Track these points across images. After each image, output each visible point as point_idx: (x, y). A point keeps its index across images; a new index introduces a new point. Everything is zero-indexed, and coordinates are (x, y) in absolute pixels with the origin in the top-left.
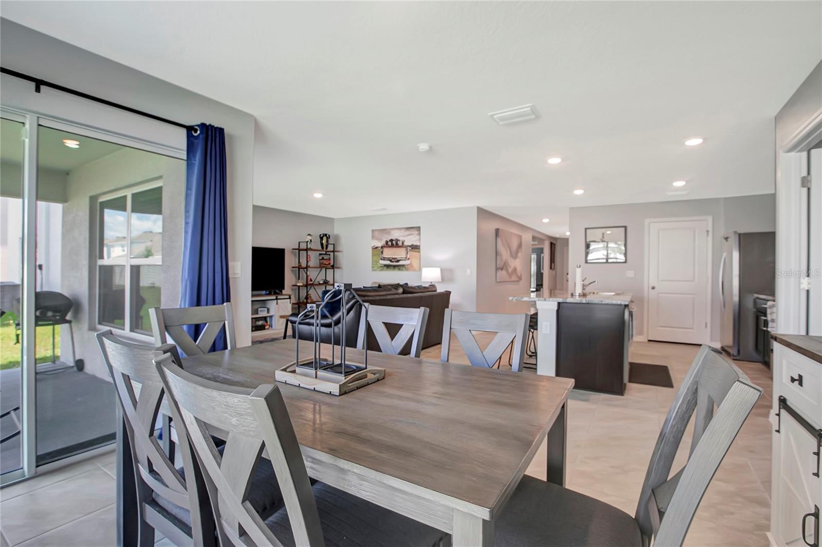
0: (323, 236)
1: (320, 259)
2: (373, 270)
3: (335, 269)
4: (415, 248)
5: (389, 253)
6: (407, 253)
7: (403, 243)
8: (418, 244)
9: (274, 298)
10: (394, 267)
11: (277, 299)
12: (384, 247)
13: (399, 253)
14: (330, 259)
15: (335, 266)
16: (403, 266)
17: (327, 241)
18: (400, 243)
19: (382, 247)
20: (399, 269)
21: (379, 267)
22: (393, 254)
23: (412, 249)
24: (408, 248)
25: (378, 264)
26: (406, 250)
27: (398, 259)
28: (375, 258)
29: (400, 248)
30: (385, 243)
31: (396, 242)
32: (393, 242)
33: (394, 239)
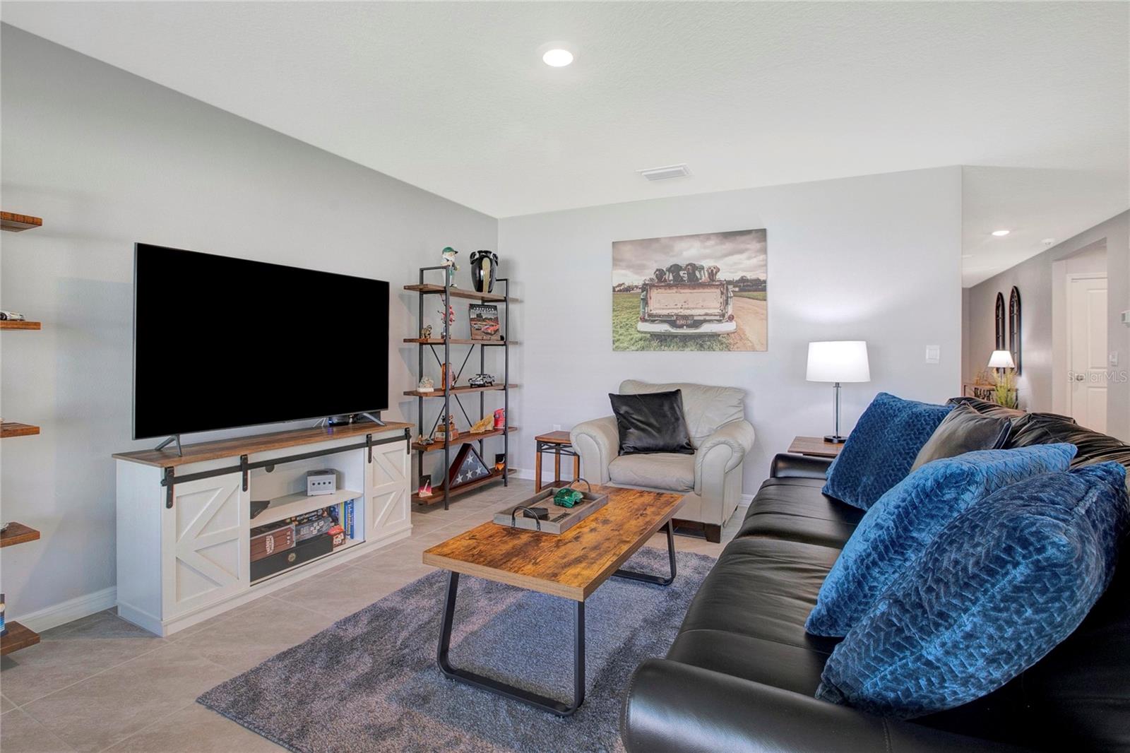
0: (481, 259)
1: (472, 320)
2: (615, 350)
3: (511, 348)
4: (754, 288)
5: (663, 302)
6: (727, 304)
7: (712, 274)
8: (762, 278)
9: (360, 438)
10: (684, 340)
11: (369, 443)
13: (704, 303)
14: (496, 320)
15: (511, 338)
16: (714, 336)
17: (491, 272)
18: (704, 277)
19: (646, 288)
20: (701, 346)
21: (634, 340)
22: (679, 306)
23: (741, 290)
24: (730, 287)
25: (632, 331)
26: (722, 293)
27: (696, 318)
28: (624, 315)
29: (704, 289)
30: (654, 277)
31: (688, 274)
32: (681, 273)
33: (684, 266)
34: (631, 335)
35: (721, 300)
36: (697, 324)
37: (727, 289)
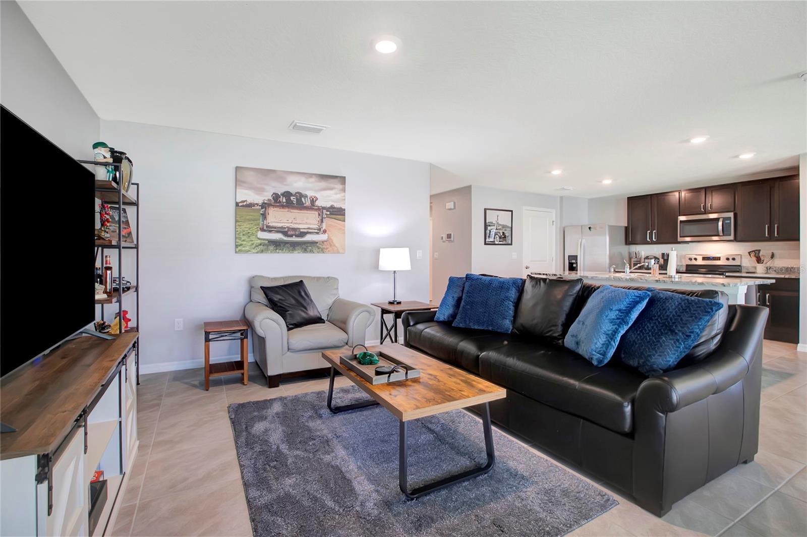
0: (118, 159)
2: (236, 252)
4: (337, 213)
5: (278, 217)
6: (322, 221)
7: (313, 201)
8: (343, 207)
10: (294, 246)
12: (269, 205)
13: (305, 220)
16: (314, 243)
18: (308, 203)
19: (264, 206)
20: (305, 250)
21: (254, 245)
22: (290, 221)
23: (331, 214)
24: (325, 211)
25: (253, 238)
26: (319, 215)
27: (302, 230)
28: (246, 226)
29: (307, 211)
30: (272, 199)
31: (297, 199)
32: (292, 198)
33: (294, 193)
34: (252, 241)
35: (319, 219)
36: (303, 234)
37: (322, 213)
